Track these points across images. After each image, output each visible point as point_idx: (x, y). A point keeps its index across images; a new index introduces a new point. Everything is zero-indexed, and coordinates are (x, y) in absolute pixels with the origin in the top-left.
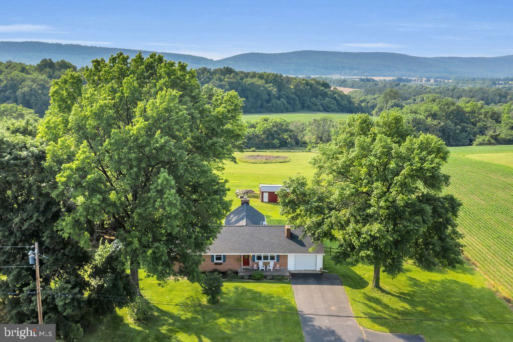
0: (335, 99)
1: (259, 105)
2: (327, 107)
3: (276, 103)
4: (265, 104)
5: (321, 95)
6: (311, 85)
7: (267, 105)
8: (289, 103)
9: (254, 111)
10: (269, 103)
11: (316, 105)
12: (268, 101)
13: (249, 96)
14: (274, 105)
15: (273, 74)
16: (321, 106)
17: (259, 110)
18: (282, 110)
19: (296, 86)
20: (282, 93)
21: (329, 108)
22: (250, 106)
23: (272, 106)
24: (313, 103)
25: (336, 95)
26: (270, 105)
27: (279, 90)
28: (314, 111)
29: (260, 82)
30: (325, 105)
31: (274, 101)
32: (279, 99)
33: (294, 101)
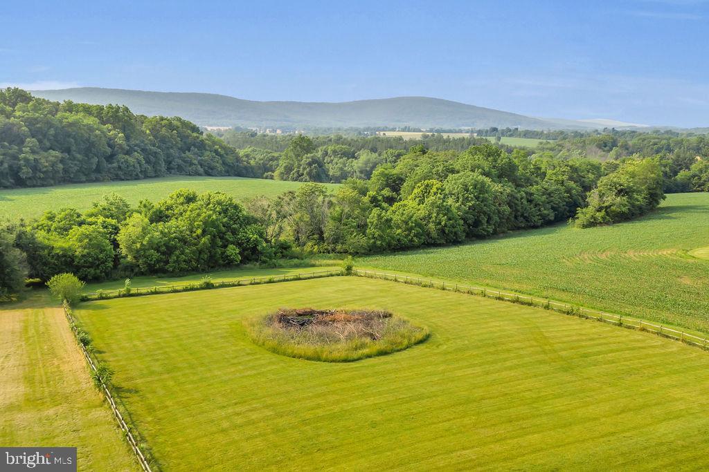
0: (216, 152)
1: (94, 167)
2: (209, 167)
3: (126, 161)
4: (105, 164)
5: (194, 145)
6: (177, 128)
7: (109, 166)
8: (148, 162)
9: (84, 178)
10: (111, 163)
11: (191, 164)
12: (110, 158)
13: (74, 148)
14: (123, 166)
15: (110, 107)
16: (199, 166)
17: (93, 176)
18: (137, 175)
19: (155, 131)
20: (133, 142)
21: (212, 169)
22: (76, 168)
23: (120, 168)
24: (185, 162)
25: (217, 147)
26: (115, 165)
27: (127, 138)
28: (190, 175)
29: (91, 121)
30: (206, 164)
31: (121, 157)
32: (128, 153)
33: (156, 157)
